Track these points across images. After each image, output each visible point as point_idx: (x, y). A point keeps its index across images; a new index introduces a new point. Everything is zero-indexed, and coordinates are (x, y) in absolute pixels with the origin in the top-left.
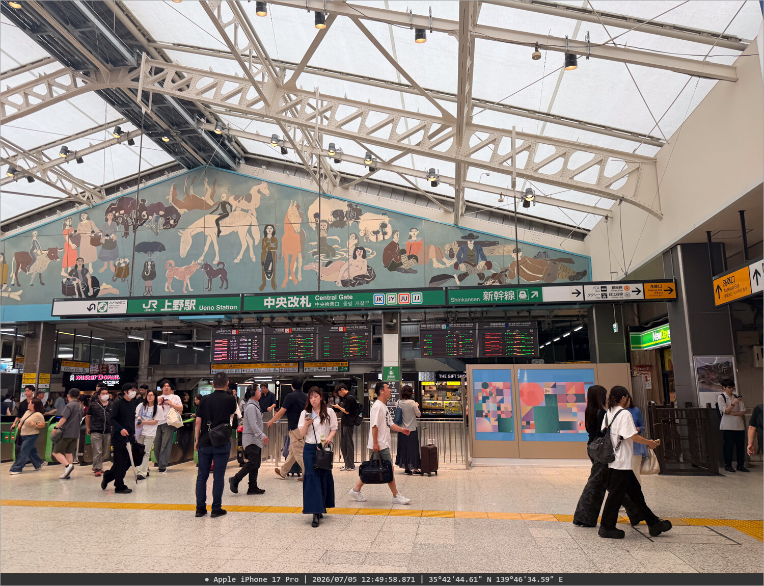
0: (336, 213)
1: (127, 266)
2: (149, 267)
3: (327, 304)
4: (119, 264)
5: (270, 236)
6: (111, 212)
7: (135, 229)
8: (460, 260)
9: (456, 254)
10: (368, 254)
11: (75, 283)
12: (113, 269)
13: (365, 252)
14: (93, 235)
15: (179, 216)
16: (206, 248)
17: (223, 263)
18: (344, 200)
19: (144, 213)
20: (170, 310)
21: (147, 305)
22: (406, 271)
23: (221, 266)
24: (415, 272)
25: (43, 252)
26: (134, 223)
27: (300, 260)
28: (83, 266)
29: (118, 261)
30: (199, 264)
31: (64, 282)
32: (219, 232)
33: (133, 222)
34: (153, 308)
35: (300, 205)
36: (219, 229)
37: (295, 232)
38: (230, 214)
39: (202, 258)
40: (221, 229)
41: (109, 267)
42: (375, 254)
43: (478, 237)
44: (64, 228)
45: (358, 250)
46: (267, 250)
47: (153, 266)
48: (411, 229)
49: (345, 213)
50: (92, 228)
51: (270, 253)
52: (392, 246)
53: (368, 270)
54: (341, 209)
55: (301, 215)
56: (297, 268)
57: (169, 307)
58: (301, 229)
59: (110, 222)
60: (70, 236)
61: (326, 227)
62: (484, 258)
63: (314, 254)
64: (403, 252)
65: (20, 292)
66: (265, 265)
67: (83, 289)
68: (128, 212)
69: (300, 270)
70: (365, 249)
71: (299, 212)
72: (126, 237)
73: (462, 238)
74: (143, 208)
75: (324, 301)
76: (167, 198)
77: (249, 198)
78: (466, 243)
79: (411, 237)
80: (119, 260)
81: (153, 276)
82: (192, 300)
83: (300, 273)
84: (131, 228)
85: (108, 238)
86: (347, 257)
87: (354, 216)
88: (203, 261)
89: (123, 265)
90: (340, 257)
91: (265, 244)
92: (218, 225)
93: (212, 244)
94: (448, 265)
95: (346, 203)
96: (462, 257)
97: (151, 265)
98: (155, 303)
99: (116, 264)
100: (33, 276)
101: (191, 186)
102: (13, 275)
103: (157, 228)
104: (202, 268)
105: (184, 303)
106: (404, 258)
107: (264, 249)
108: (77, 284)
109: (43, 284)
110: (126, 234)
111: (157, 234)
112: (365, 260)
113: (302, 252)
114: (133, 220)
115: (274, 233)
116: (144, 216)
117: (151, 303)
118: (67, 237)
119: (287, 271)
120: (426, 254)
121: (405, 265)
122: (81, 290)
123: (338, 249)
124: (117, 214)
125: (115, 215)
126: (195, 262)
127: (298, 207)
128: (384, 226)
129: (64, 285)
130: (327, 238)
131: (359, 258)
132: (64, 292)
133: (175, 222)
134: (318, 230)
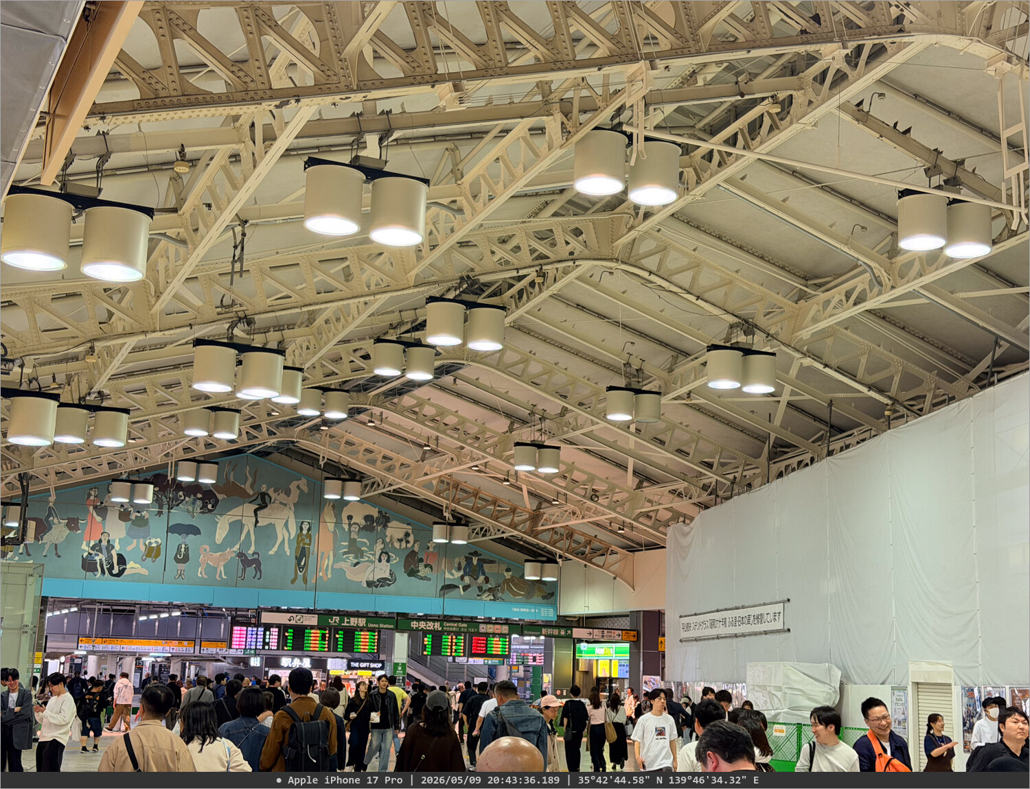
0: (367, 518)
1: (159, 546)
2: (183, 550)
4: (150, 543)
5: (305, 532)
7: (170, 508)
8: (465, 574)
9: (463, 567)
10: (391, 559)
11: (97, 558)
12: (143, 548)
13: (389, 556)
14: (122, 510)
15: (217, 501)
16: (243, 537)
17: (258, 554)
19: (181, 493)
22: (422, 578)
23: (256, 556)
25: (61, 521)
27: (331, 558)
28: (109, 541)
29: (149, 541)
30: (234, 552)
31: (85, 556)
32: (257, 522)
33: (167, 501)
35: (336, 505)
36: (257, 519)
37: (329, 530)
38: (269, 506)
39: (237, 546)
40: (259, 519)
41: (139, 545)
43: (481, 555)
44: (88, 498)
45: (384, 554)
46: (301, 545)
47: (187, 549)
48: (429, 541)
49: (375, 519)
51: (303, 548)
52: (413, 553)
53: (390, 574)
55: (336, 515)
58: (335, 529)
60: (95, 508)
61: (357, 530)
63: (345, 553)
64: (421, 560)
66: (299, 560)
67: (107, 566)
69: (330, 567)
70: (390, 554)
71: (334, 512)
72: (159, 516)
74: (179, 488)
75: (450, 627)
77: (288, 493)
78: (472, 559)
79: (428, 548)
80: (150, 539)
81: (186, 559)
82: (363, 619)
83: (330, 570)
85: (139, 515)
86: (374, 559)
87: (383, 523)
89: (154, 545)
90: (367, 559)
91: (300, 539)
93: (249, 532)
94: (456, 577)
95: (377, 510)
96: (467, 570)
97: (185, 548)
98: (338, 618)
99: (147, 543)
100: (47, 547)
101: (232, 473)
103: (193, 511)
104: (237, 556)
105: (358, 619)
106: (421, 566)
107: (298, 543)
108: (100, 559)
109: (59, 556)
110: (160, 513)
111: (193, 517)
112: (389, 564)
113: (334, 550)
114: (169, 499)
115: (309, 529)
116: (181, 496)
117: (335, 618)
118: (91, 508)
119: (318, 567)
120: (439, 564)
121: (422, 573)
122: (105, 567)
123: (366, 552)
126: (230, 549)
127: (334, 507)
128: (407, 535)
129: (84, 560)
130: (357, 540)
131: (384, 561)
132: (83, 568)
133: (213, 507)
134: (350, 531)
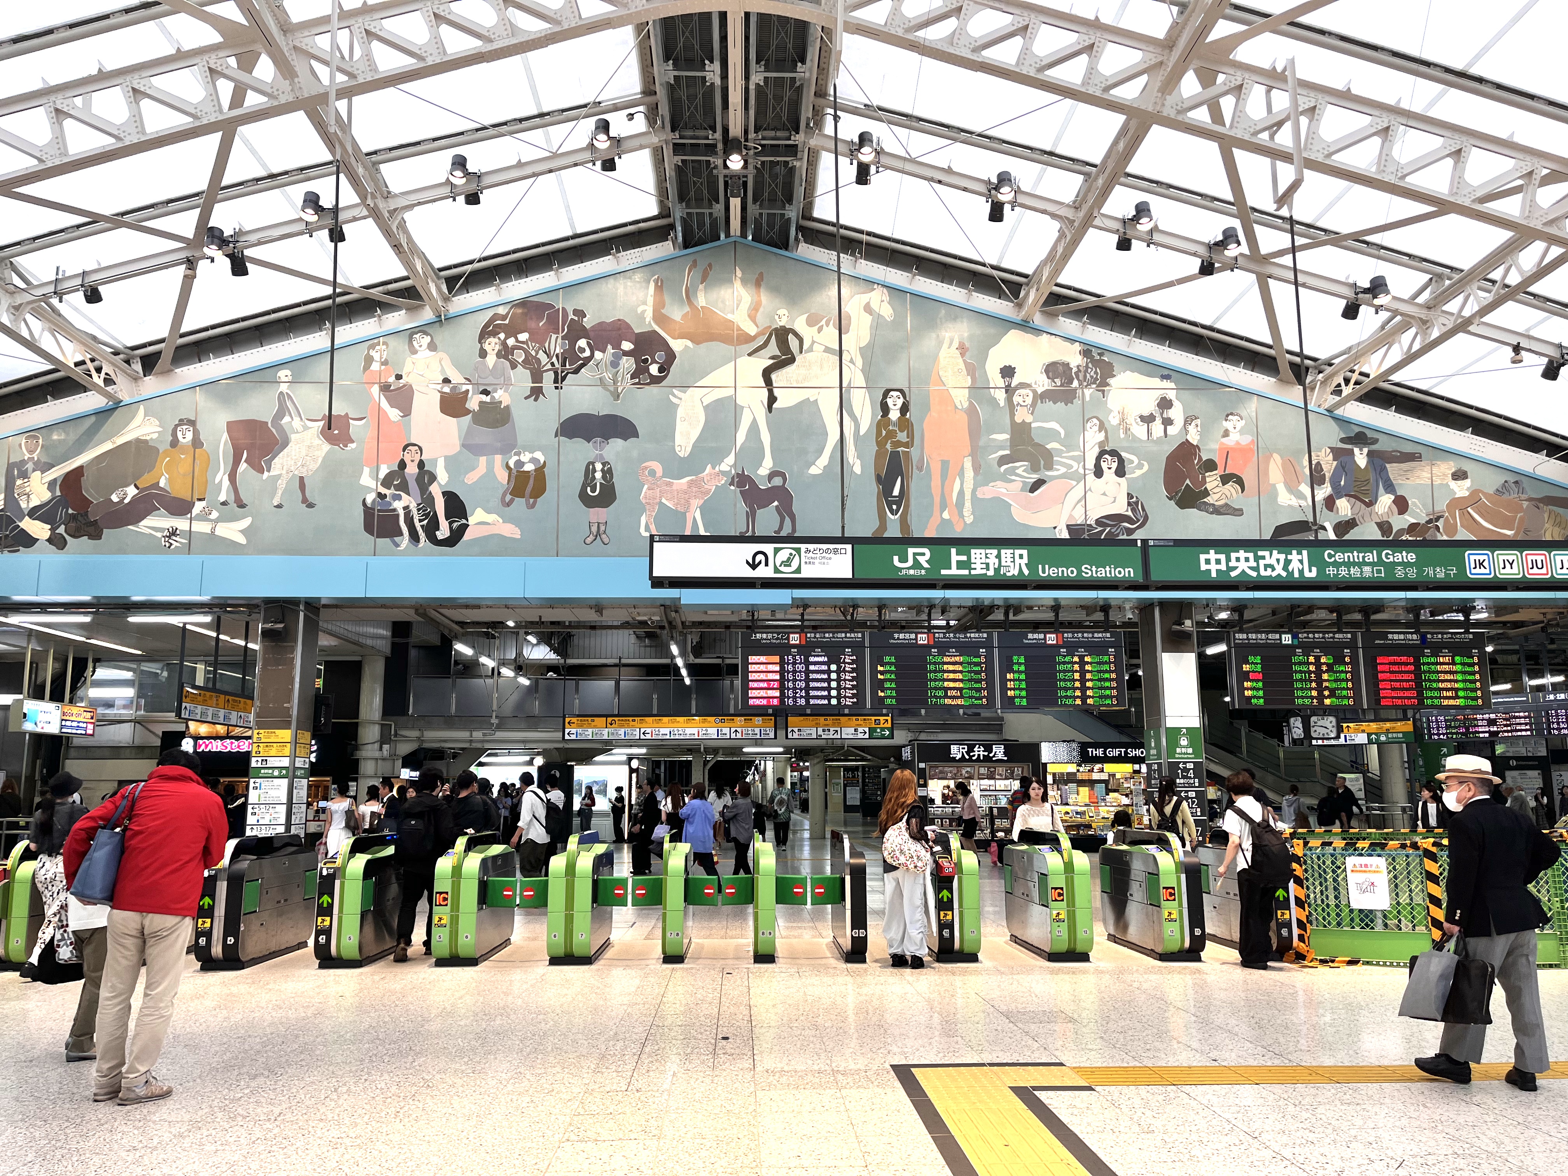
0: (1053, 369)
1: (540, 470)
2: (598, 475)
3: (1355, 572)
4: (519, 463)
5: (894, 415)
6: (494, 334)
7: (559, 380)
8: (1338, 492)
9: (1328, 476)
10: (1128, 467)
11: (398, 505)
12: (502, 476)
13: (1121, 461)
14: (447, 389)
15: (671, 356)
16: (741, 437)
17: (783, 475)
18: (1072, 341)
19: (582, 343)
20: (966, 572)
21: (904, 559)
22: (1217, 511)
23: (777, 481)
24: (1238, 512)
25: (309, 424)
26: (557, 365)
27: (969, 473)
28: (421, 464)
29: (516, 458)
30: (723, 473)
31: (369, 501)
32: (772, 399)
33: (553, 364)
34: (922, 567)
35: (967, 345)
36: (771, 392)
37: (956, 407)
38: (799, 358)
39: (730, 460)
40: (776, 392)
41: (492, 470)
42: (1146, 467)
43: (1375, 441)
44: (367, 366)
45: (1107, 456)
46: (889, 447)
47: (608, 473)
48: (1227, 416)
49: (1075, 370)
50: (443, 370)
51: (895, 455)
52: (1186, 450)
53: (1129, 504)
54: (1066, 359)
55: (971, 370)
56: (961, 493)
57: (960, 565)
58: (971, 403)
59: (491, 359)
60: (385, 388)
62: (1390, 488)
63: (1003, 460)
64: (1211, 465)
65: (246, 523)
66: (885, 482)
67: (420, 521)
68: (539, 338)
69: (968, 496)
70: (1123, 454)
71: (964, 361)
72: (536, 400)
73: (1342, 440)
74: (576, 331)
75: (1348, 564)
76: (640, 310)
77: (843, 323)
78: (1351, 452)
79: (1226, 434)
80: (516, 454)
81: (607, 497)
82: (1018, 552)
83: (968, 504)
84: (549, 377)
85: (487, 399)
86: (1081, 471)
87: (1096, 379)
88: (735, 465)
89: (529, 467)
90: (1063, 470)
91: (884, 433)
92: (768, 382)
93: (754, 427)
95: (1077, 347)
96: (1342, 483)
97: (602, 470)
98: (923, 554)
99: (512, 465)
100: (282, 484)
101: (701, 287)
102: (222, 477)
103: (615, 382)
104: (732, 484)
105: (998, 556)
106: (1212, 481)
107: (880, 444)
108: (406, 508)
109: (311, 506)
110: (536, 392)
111: (617, 396)
112: (1122, 481)
113: (973, 454)
114: (554, 359)
115: (904, 409)
116: (582, 350)
117: (915, 554)
118: (375, 390)
119: (937, 500)
120: (1261, 473)
121: (1216, 497)
122: (418, 525)
123: (1059, 453)
124: (511, 342)
125: (504, 344)
126: (714, 468)
127: (963, 349)
128: (1165, 404)
129: (368, 512)
130: (1033, 425)
131: (1109, 474)
132: (368, 528)
133: (660, 371)
134: (1011, 406)
